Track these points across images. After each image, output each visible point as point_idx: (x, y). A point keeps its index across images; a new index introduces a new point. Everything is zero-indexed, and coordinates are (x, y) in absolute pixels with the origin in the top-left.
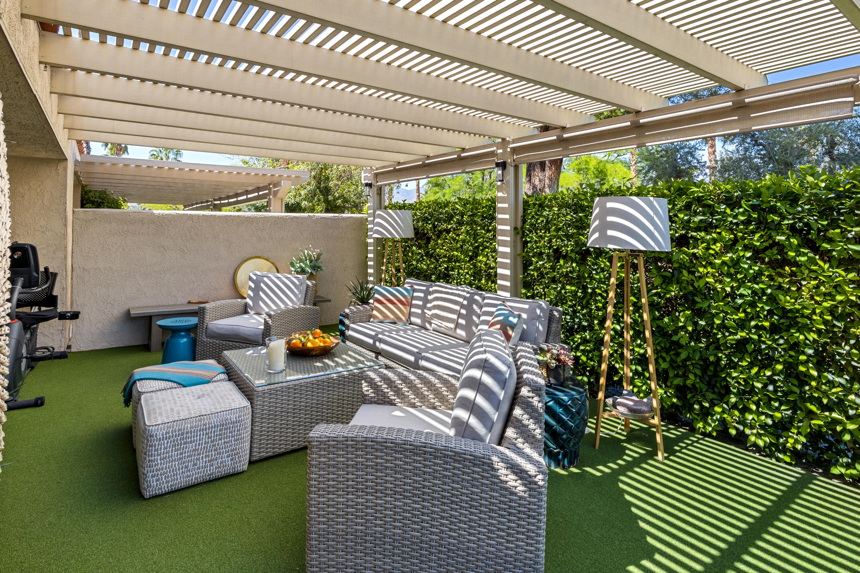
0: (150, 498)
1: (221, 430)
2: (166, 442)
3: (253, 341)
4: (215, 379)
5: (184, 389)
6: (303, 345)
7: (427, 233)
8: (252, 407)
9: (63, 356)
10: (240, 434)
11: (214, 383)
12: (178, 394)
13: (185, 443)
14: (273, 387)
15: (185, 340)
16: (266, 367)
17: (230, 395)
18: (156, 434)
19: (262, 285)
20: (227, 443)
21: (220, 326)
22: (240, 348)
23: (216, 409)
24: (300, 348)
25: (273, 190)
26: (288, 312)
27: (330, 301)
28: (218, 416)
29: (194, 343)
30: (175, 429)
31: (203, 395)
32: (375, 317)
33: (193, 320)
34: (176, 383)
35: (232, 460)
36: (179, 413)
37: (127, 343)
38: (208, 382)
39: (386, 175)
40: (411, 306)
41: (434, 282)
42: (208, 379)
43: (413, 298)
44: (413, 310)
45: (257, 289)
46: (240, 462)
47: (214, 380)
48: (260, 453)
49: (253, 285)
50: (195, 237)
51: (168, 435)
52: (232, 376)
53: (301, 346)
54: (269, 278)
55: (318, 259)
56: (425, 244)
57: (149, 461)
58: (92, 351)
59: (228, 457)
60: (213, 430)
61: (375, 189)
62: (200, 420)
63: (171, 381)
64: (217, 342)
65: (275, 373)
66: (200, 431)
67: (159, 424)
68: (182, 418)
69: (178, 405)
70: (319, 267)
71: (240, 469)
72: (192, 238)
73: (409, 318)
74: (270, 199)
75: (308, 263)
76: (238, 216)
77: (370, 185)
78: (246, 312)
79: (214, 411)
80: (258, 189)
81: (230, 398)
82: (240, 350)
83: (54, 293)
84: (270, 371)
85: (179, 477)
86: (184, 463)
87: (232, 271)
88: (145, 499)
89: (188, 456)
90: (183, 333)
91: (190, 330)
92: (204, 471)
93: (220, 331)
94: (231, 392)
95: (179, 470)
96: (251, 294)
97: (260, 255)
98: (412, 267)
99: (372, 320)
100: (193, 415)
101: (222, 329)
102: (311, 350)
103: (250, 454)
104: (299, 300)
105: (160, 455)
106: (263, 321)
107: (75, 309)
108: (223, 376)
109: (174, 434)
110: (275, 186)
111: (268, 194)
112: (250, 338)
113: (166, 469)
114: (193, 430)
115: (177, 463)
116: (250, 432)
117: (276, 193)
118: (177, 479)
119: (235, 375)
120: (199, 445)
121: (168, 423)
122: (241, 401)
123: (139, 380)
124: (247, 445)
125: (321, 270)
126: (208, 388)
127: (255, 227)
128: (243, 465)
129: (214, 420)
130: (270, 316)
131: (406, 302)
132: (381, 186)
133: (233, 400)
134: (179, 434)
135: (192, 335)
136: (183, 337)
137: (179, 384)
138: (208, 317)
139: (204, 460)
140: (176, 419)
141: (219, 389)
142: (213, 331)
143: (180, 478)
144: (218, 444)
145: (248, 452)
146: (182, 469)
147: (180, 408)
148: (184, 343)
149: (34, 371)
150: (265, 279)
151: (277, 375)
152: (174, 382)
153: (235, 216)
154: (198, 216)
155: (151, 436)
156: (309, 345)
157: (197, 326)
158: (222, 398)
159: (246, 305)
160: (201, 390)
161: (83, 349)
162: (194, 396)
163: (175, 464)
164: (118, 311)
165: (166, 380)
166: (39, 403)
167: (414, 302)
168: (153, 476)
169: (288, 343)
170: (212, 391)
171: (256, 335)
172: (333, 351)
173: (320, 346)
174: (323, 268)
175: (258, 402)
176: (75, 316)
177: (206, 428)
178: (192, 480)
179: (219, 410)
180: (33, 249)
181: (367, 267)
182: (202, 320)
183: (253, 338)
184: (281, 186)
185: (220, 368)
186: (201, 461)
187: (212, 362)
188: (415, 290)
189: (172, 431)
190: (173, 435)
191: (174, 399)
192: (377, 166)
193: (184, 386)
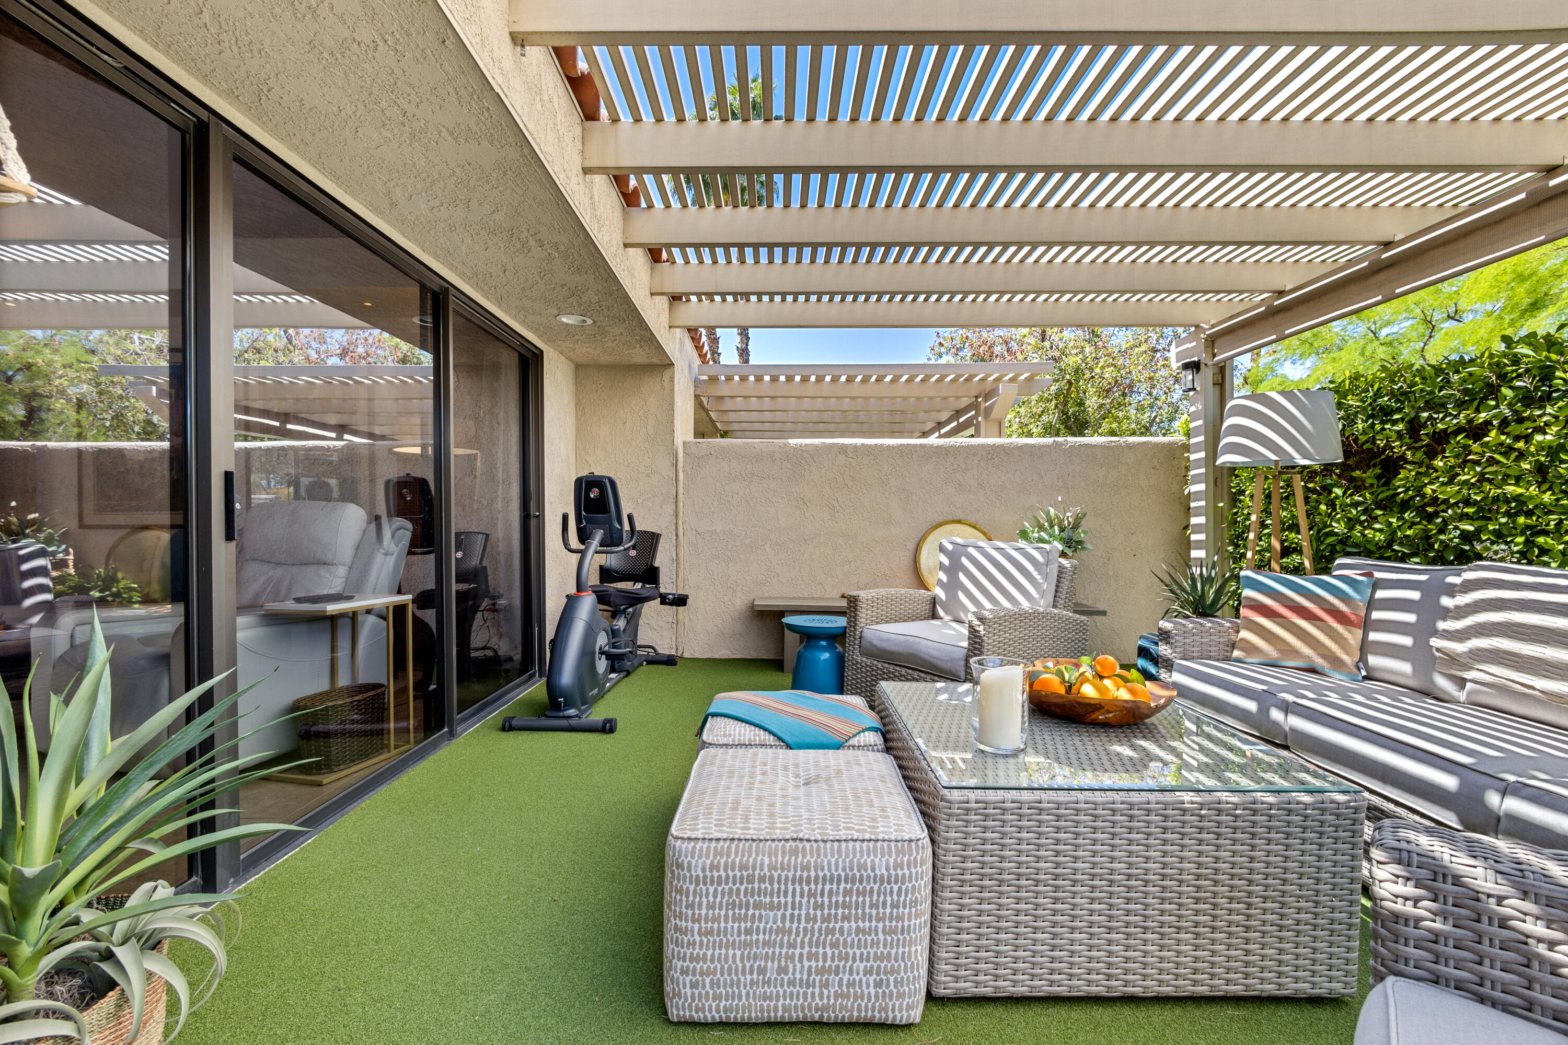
0: (679, 1023)
1: (847, 893)
2: (711, 889)
3: (945, 673)
4: (854, 741)
5: (783, 753)
6: (1069, 689)
7: (1388, 446)
8: (933, 841)
9: (670, 661)
10: (899, 918)
11: (851, 752)
12: (765, 764)
13: (757, 906)
14: (991, 796)
15: (826, 656)
16: (973, 734)
17: (879, 794)
18: (689, 864)
19: (964, 560)
20: (864, 932)
21: (885, 635)
22: (908, 680)
23: (836, 828)
24: (1061, 696)
25: (983, 406)
26: (1022, 617)
27: (1104, 613)
28: (839, 851)
29: (840, 662)
30: (733, 862)
31: (817, 779)
32: (1251, 649)
33: (841, 622)
34: (774, 735)
35: (878, 984)
36: (746, 819)
37: (755, 655)
38: (838, 747)
39: (1240, 332)
40: (1367, 625)
41: (1451, 563)
42: (837, 739)
43: (1372, 604)
44: (1373, 636)
45: (954, 568)
46: (901, 996)
47: (851, 742)
48: (957, 979)
49: (946, 561)
50: (850, 484)
51: (716, 874)
52: (892, 740)
53: (1062, 691)
54: (977, 548)
55: (1076, 526)
56: (1378, 477)
57: (677, 929)
58: (709, 659)
59: (868, 972)
60: (827, 887)
61: (1207, 374)
62: (794, 852)
63: (765, 729)
64: (880, 665)
65: (996, 755)
66: (793, 883)
67: (697, 839)
68: (752, 834)
69: (755, 793)
70: (1080, 543)
71: (901, 1017)
72: (846, 485)
73: (1363, 658)
74: (978, 424)
75: (1057, 532)
76: (921, 445)
77: (1194, 366)
78: (934, 616)
79: (831, 834)
80: (958, 413)
81: (875, 801)
82: (908, 684)
83: (656, 565)
84: (982, 747)
85: (744, 992)
86: (755, 958)
87: (912, 546)
88: (669, 1022)
89: (766, 944)
90: (824, 643)
91: (837, 638)
92: (805, 993)
93: (884, 645)
94: (881, 785)
95: (744, 974)
96: (943, 577)
97: (960, 516)
98: (1330, 540)
99: (1236, 653)
100: (778, 834)
101: (888, 640)
102: (1095, 707)
103: (930, 973)
104: (1043, 594)
105: (699, 921)
106: (966, 632)
107: (681, 592)
108: (873, 738)
109: (731, 874)
110: (987, 397)
111: (975, 417)
112: (939, 663)
113: (712, 961)
114: (776, 875)
115: (738, 953)
116: (927, 916)
117: (988, 411)
118: (740, 999)
119: (899, 740)
120: (792, 921)
121: (718, 840)
122: (904, 821)
123: (715, 715)
124: (920, 952)
125: (1084, 548)
126: (832, 762)
127: (952, 464)
128: (909, 1007)
129: (831, 861)
130: (982, 619)
131: (1353, 617)
132: (1225, 360)
133: (883, 810)
134: (742, 878)
135: (840, 649)
136: (823, 649)
137: (780, 739)
138: (863, 615)
139: (806, 964)
140: (739, 833)
141: (855, 770)
142: (872, 644)
143: (748, 994)
144: (841, 928)
145: (924, 971)
146: (751, 973)
147: (753, 803)
148: (825, 660)
149: (629, 678)
150: (971, 550)
151: (1001, 761)
152: (771, 732)
153: (915, 446)
154: (855, 446)
155: (680, 866)
156: (1089, 691)
157: (845, 632)
158: (856, 797)
159: (934, 601)
160: (817, 764)
161: (698, 656)
162: (797, 776)
163: (734, 955)
164: (740, 602)
165: (756, 725)
166: (607, 727)
167: (1376, 615)
168: (685, 972)
169: (1031, 678)
170: (839, 772)
171: (952, 660)
172: (1153, 720)
173: (1116, 700)
174: (1089, 546)
175: (950, 832)
176: (681, 601)
177: (809, 877)
178: (776, 1010)
179: (843, 834)
180: (613, 483)
181: (1188, 545)
182: (853, 622)
183: (946, 666)
184: (998, 395)
185: (871, 719)
186: (799, 966)
187: (857, 701)
188: (1377, 585)
189: (726, 863)
190: (727, 877)
191: (752, 775)
192: (1212, 322)
193: (789, 747)
